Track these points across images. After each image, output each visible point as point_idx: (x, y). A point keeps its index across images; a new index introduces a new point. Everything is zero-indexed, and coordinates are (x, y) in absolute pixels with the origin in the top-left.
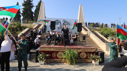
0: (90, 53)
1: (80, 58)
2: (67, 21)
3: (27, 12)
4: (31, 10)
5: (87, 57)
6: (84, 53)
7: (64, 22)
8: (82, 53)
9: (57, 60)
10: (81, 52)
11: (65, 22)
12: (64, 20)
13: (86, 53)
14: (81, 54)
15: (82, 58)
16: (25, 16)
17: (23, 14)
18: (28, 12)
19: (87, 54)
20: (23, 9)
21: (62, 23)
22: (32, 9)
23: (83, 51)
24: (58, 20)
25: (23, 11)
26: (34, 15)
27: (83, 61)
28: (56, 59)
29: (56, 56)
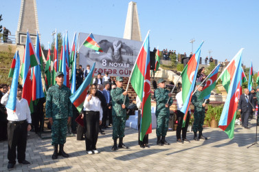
2: (128, 45)
12: (120, 42)
21: (116, 49)
24: (106, 41)
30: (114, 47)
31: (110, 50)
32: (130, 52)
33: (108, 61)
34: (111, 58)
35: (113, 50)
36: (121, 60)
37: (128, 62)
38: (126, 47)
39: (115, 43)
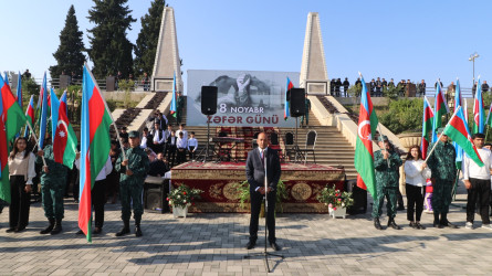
0: (322, 183)
1: (293, 200)
2: (261, 79)
3: (109, 41)
4: (122, 35)
5: (313, 195)
6: (305, 185)
7: (247, 82)
8: (299, 185)
9: (224, 204)
10: (294, 182)
11: (251, 83)
12: (247, 76)
13: (309, 183)
14: (294, 188)
15: (297, 198)
16: (103, 61)
17: (94, 54)
18: (114, 43)
19: (313, 188)
20: (93, 31)
21: (241, 87)
22: (127, 31)
23: (300, 178)
24: (226, 77)
25: (94, 42)
26: (134, 56)
27: (302, 208)
28: (220, 204)
29: (222, 195)
30: (239, 84)
31: (232, 89)
32: (265, 89)
33: (229, 106)
34: (233, 101)
35: (237, 89)
36: (249, 103)
37: (261, 105)
38: (258, 83)
39: (239, 80)
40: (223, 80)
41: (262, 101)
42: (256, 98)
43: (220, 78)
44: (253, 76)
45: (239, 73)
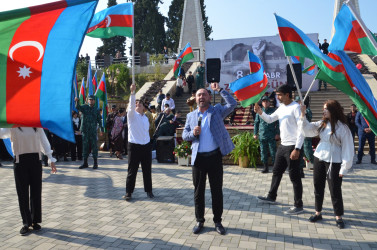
4: (155, 10)
7: (263, 48)
11: (267, 48)
12: (263, 42)
21: (257, 54)
22: (159, 5)
24: (241, 45)
37: (278, 70)
38: (273, 48)
39: (255, 46)
40: (239, 48)
41: (278, 66)
42: (272, 62)
43: (235, 47)
44: (268, 41)
45: (254, 39)
